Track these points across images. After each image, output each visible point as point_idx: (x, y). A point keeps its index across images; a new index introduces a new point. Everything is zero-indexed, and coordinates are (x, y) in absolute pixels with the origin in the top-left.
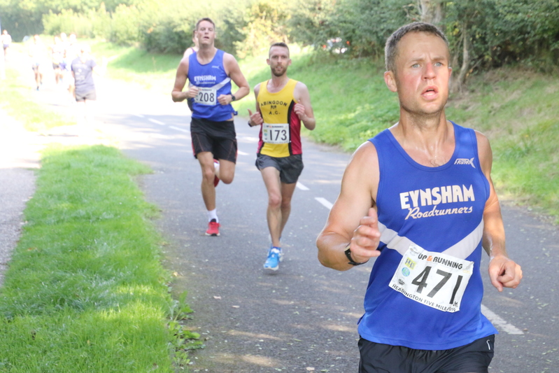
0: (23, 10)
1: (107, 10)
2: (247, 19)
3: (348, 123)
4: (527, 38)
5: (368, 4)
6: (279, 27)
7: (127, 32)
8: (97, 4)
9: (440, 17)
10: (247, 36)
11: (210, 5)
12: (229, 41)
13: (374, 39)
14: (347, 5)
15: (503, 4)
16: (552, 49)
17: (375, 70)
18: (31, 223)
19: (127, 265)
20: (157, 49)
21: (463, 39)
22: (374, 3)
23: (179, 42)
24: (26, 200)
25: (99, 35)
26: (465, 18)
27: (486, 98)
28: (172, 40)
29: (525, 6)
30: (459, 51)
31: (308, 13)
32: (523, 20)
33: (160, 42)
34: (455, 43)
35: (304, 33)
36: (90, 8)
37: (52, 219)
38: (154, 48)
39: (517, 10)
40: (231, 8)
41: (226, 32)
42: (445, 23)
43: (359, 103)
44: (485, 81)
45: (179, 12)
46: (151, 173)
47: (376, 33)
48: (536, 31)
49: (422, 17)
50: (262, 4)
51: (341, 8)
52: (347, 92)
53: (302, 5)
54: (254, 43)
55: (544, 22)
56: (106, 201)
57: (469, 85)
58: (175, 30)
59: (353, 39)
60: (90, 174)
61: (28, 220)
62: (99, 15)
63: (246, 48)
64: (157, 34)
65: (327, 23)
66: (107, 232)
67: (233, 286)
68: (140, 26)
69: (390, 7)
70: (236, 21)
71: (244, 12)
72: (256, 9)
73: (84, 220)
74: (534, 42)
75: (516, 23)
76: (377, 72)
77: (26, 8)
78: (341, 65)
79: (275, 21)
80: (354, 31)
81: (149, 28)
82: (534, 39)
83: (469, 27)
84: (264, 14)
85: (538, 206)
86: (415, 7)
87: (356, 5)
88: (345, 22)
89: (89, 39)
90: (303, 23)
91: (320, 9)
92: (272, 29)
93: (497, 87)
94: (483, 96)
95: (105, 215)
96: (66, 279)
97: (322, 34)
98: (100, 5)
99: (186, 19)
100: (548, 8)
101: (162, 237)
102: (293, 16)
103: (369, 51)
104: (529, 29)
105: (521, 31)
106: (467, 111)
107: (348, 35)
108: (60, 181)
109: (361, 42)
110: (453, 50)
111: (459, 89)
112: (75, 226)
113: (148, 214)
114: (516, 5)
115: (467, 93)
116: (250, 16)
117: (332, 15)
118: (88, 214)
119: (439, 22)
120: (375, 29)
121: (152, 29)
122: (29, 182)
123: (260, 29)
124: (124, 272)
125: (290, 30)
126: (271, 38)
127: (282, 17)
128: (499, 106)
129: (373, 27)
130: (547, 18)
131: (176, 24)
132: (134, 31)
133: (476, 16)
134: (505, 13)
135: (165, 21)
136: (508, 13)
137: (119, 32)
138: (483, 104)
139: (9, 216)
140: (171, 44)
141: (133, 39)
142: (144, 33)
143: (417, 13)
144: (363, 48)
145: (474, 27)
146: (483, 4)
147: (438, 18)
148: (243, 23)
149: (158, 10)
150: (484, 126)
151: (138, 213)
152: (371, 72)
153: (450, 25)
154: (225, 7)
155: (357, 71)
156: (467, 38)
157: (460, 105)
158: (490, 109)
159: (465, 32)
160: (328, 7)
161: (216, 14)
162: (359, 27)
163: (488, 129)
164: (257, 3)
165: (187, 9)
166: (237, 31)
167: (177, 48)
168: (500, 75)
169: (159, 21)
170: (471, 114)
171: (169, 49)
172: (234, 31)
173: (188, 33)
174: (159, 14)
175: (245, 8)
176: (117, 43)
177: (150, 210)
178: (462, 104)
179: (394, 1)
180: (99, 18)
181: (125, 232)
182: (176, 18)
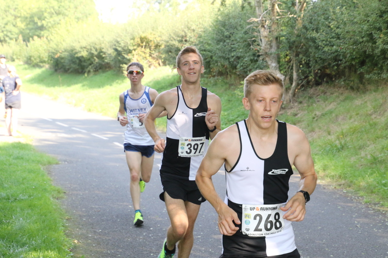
1: (24, 41)
2: (131, 48)
4: (340, 64)
5: (222, 37)
6: (155, 54)
7: (39, 57)
8: (16, 36)
9: (276, 48)
10: (131, 60)
11: (103, 37)
12: (118, 64)
13: (226, 63)
14: (206, 38)
15: (322, 39)
16: (358, 72)
17: (228, 86)
19: (38, 235)
20: (62, 70)
21: (293, 64)
22: (226, 37)
23: (80, 64)
25: (17, 59)
26: (294, 48)
27: (311, 108)
28: (74, 63)
29: (338, 40)
30: (290, 73)
31: (177, 44)
32: (337, 51)
33: (65, 64)
34: (287, 67)
36: (11, 39)
38: (60, 69)
39: (332, 44)
40: (119, 39)
41: (116, 57)
42: (279, 52)
44: (309, 95)
45: (79, 42)
46: (57, 164)
47: (228, 58)
48: (347, 59)
49: (262, 48)
50: (143, 36)
51: (202, 40)
53: (173, 38)
55: (353, 53)
56: (23, 186)
57: (298, 98)
58: (76, 55)
59: (211, 63)
60: (10, 165)
62: (18, 44)
64: (62, 58)
66: (22, 210)
67: (121, 250)
68: (49, 52)
69: (238, 40)
70: (123, 49)
71: (129, 43)
72: (138, 40)
73: (5, 201)
74: (345, 68)
75: (331, 54)
76: (229, 88)
79: (152, 50)
80: (211, 57)
81: (57, 54)
82: (345, 65)
83: (297, 55)
84: (144, 44)
85: (351, 189)
86: (257, 40)
87: (213, 39)
88: (205, 50)
89: (10, 62)
90: (173, 51)
91: (186, 41)
92: (150, 56)
93: (318, 100)
94: (309, 106)
95: (21, 197)
98: (18, 37)
99: (85, 48)
100: (355, 43)
101: (66, 212)
102: (166, 46)
103: (223, 72)
104: (341, 58)
105: (336, 59)
106: (297, 117)
107: (207, 60)
109: (217, 65)
110: (286, 72)
111: (290, 101)
113: (55, 195)
114: (331, 40)
115: (296, 104)
116: (134, 46)
117: (196, 45)
118: (8, 195)
119: (274, 51)
120: (227, 56)
121: (59, 55)
123: (141, 55)
124: (35, 241)
125: (163, 56)
126: (150, 62)
127: (157, 46)
128: (320, 114)
129: (226, 54)
130: (354, 50)
131: (77, 51)
132: (45, 56)
133: (302, 48)
134: (324, 46)
135: (69, 49)
136: (325, 45)
137: (33, 57)
138: (308, 112)
140: (73, 66)
141: (44, 62)
142: (52, 57)
143: (258, 45)
144: (219, 70)
145: (301, 56)
146: (307, 39)
147: (274, 49)
148: (128, 51)
149: (64, 41)
150: (310, 128)
151: (47, 195)
152: (224, 87)
153: (283, 54)
154: (114, 39)
155: (214, 87)
156: (295, 63)
157: (291, 113)
158: (314, 116)
159: (294, 59)
160: (192, 40)
161: (107, 44)
162: (215, 54)
163: (313, 131)
164: (138, 36)
165: (85, 40)
166: (124, 56)
167: (78, 69)
168: (321, 91)
169: (64, 49)
170: (299, 119)
171: (71, 69)
172: (121, 57)
173: (87, 58)
174: (64, 43)
175: (129, 39)
176: (32, 65)
177: (56, 192)
178: (293, 112)
179: (241, 35)
180: (18, 46)
181: (37, 209)
182: (77, 47)
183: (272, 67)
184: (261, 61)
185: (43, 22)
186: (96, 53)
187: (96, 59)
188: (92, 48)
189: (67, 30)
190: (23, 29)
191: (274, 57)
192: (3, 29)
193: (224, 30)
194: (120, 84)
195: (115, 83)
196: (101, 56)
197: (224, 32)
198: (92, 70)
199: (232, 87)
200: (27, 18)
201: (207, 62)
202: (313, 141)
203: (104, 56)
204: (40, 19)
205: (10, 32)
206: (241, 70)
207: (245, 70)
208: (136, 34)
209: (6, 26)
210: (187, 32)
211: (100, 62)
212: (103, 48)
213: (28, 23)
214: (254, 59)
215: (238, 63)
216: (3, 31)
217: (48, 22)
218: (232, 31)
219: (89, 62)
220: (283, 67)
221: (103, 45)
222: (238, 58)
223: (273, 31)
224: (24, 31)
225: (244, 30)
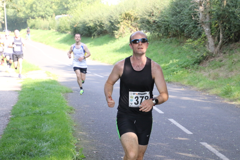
0: (18, 18)
2: (120, 20)
3: (165, 68)
5: (175, 13)
6: (134, 24)
7: (65, 27)
9: (209, 19)
10: (120, 28)
11: (103, 14)
12: (111, 30)
13: (178, 29)
14: (165, 13)
18: (14, 116)
19: (56, 136)
21: (220, 29)
22: (178, 12)
23: (88, 31)
24: (13, 105)
25: (52, 28)
26: (221, 19)
27: (231, 56)
28: (85, 30)
30: (218, 35)
31: (147, 17)
33: (80, 31)
34: (216, 31)
35: (146, 26)
36: (49, 16)
37: (24, 114)
41: (110, 27)
42: (211, 21)
43: (171, 59)
44: (230, 48)
45: (88, 17)
46: (72, 92)
47: (179, 26)
49: (200, 19)
50: (127, 13)
51: (162, 15)
52: (165, 54)
53: (145, 13)
54: (123, 31)
56: (49, 106)
57: (223, 50)
58: (87, 26)
59: (169, 29)
60: (43, 93)
61: (13, 115)
62: (52, 19)
63: (119, 34)
64: (78, 27)
65: (156, 22)
66: (48, 120)
67: (106, 145)
68: (71, 24)
69: (185, 14)
70: (114, 21)
71: (118, 17)
72: (124, 15)
73: (38, 115)
76: (180, 44)
77: (20, 16)
78: (163, 41)
79: (132, 21)
80: (169, 25)
81: (75, 25)
83: (223, 23)
84: (128, 18)
86: (197, 14)
87: (170, 13)
88: (164, 21)
89: (48, 30)
90: (145, 22)
91: (153, 15)
92: (131, 25)
93: (236, 51)
94: (230, 55)
95: (48, 112)
96: (27, 142)
97: (154, 27)
98: (53, 15)
99: (92, 21)
101: (74, 122)
102: (140, 19)
103: (176, 35)
106: (222, 62)
108: (29, 96)
109: (172, 30)
110: (215, 34)
111: (218, 52)
112: (34, 117)
113: (68, 111)
115: (222, 54)
116: (121, 19)
117: (159, 18)
118: (40, 111)
119: (208, 21)
120: (179, 24)
121: (76, 25)
122: (15, 97)
123: (125, 25)
124: (54, 139)
125: (139, 25)
126: (131, 29)
127: (136, 19)
128: (237, 60)
129: (178, 23)
131: (87, 23)
132: (68, 26)
133: (226, 18)
135: (82, 22)
137: (61, 27)
138: (229, 59)
139: (5, 113)
140: (85, 32)
141: (67, 30)
142: (72, 27)
143: (198, 17)
144: (173, 33)
145: (225, 24)
146: (229, 12)
147: (208, 19)
148: (118, 22)
149: (79, 16)
150: (230, 69)
151: (64, 111)
152: (177, 44)
153: (214, 22)
154: (109, 15)
155: (170, 44)
156: (221, 28)
157: (218, 60)
158: (233, 61)
159: (220, 25)
160: (157, 15)
161: (105, 18)
162: (171, 23)
163: (232, 71)
164: (124, 13)
165: (92, 16)
166: (115, 26)
167: (88, 34)
168: (238, 45)
169: (79, 22)
170: (223, 64)
171: (84, 34)
172: (113, 26)
173: (93, 27)
174: (79, 18)
175: (118, 15)
176: (60, 32)
177: (69, 109)
178: (219, 59)
179: (187, 11)
180: (53, 20)
181: (56, 120)
182: (87, 20)
183: (207, 31)
184: (200, 27)
185: (68, 5)
186: (98, 24)
187: (99, 28)
188: (96, 21)
189: (82, 10)
190: (56, 10)
191: (207, 24)
192: (45, 10)
193: (177, 8)
194: (113, 43)
195: (110, 42)
196: (101, 26)
197: (176, 9)
198: (96, 35)
199: (182, 44)
200: (58, 3)
201: (165, 28)
202: (232, 77)
203: (103, 26)
204: (66, 3)
205: (48, 11)
206: (187, 33)
207: (190, 33)
208: (123, 11)
209: (46, 8)
210: (153, 10)
211: (101, 29)
212: (103, 21)
213: (59, 6)
214: (195, 26)
215: (185, 28)
216: (44, 11)
217: (71, 5)
218: (182, 9)
219: (94, 29)
220: (214, 31)
221: (102, 19)
222: (185, 25)
223: (207, 8)
224: (56, 11)
225: (189, 8)
